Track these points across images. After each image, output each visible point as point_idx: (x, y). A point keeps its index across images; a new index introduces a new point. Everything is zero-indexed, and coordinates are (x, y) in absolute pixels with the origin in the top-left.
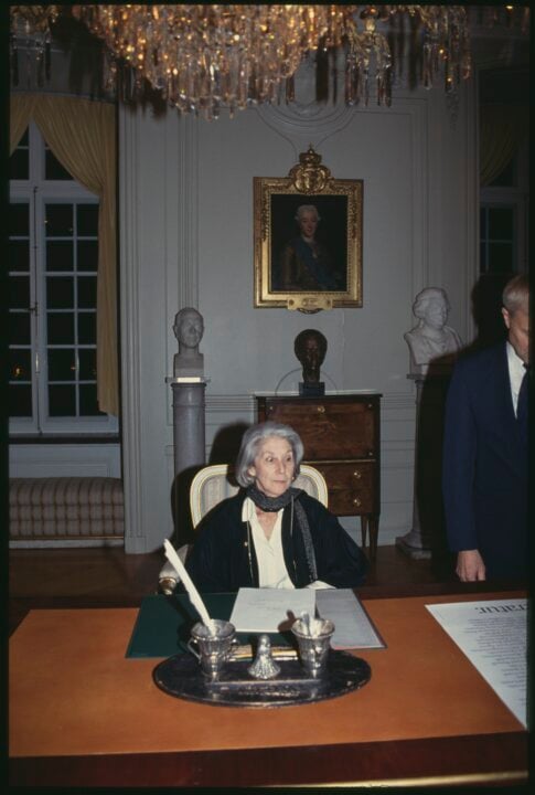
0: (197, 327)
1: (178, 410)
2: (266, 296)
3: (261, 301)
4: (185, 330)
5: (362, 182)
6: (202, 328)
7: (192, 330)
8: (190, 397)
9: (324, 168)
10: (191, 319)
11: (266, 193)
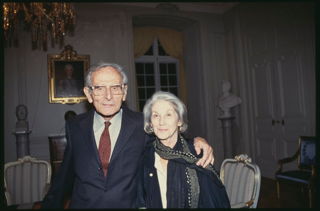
0: (24, 112)
1: (18, 144)
2: (53, 99)
3: (51, 101)
4: (19, 113)
5: (89, 56)
6: (27, 112)
7: (22, 113)
8: (23, 139)
9: (74, 51)
10: (22, 109)
11: (52, 60)
